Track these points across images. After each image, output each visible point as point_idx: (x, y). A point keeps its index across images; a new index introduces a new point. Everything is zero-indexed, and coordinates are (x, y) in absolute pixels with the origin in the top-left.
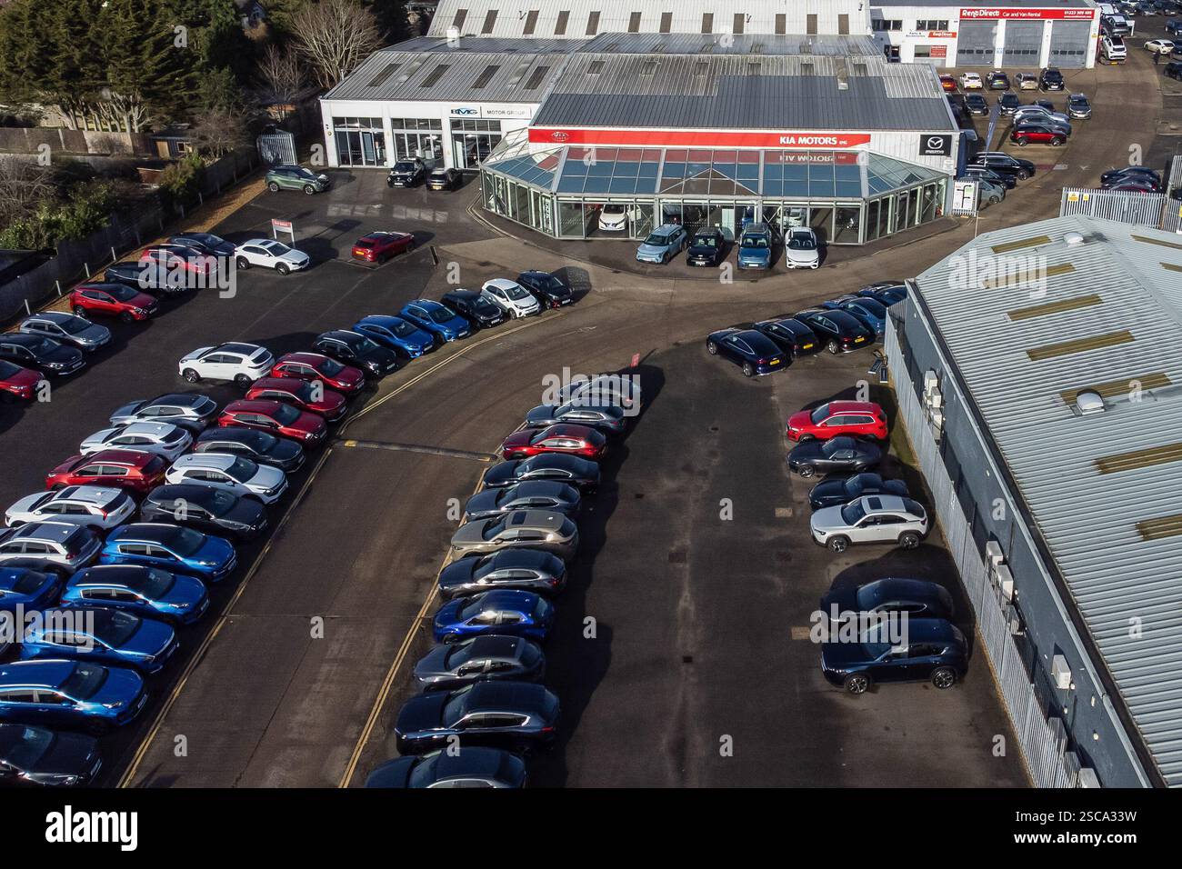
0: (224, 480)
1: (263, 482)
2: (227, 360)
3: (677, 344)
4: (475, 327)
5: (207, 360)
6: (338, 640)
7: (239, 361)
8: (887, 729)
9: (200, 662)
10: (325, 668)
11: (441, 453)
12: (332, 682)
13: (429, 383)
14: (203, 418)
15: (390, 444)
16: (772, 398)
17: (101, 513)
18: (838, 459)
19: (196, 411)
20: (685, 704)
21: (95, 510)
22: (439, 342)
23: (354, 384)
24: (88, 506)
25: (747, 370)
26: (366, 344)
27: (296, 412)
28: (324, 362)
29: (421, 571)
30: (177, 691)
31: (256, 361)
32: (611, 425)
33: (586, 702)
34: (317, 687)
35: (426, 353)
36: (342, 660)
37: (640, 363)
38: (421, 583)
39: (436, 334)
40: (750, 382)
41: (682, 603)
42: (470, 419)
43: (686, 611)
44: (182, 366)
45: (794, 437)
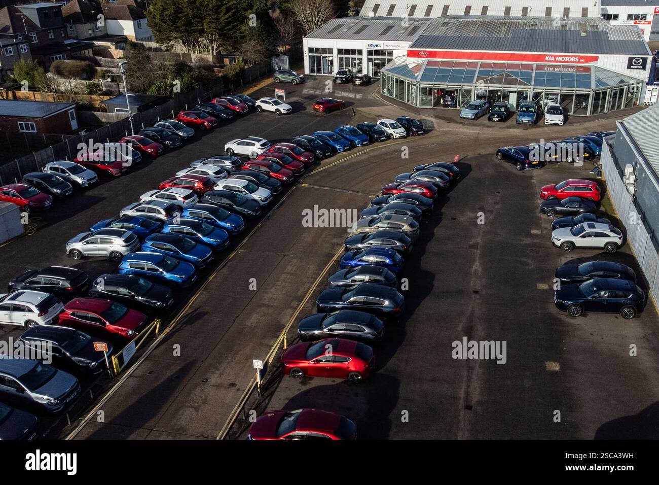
0: (241, 192)
1: (261, 194)
2: (248, 144)
3: (479, 154)
4: (372, 141)
5: (238, 144)
6: (291, 265)
7: (254, 145)
8: (592, 334)
9: (223, 267)
10: (284, 276)
11: (350, 192)
12: (286, 282)
13: (347, 163)
14: (234, 167)
15: (324, 187)
16: (533, 181)
17: (182, 200)
18: (570, 208)
19: (231, 163)
20: (473, 311)
21: (180, 198)
22: (353, 146)
23: (309, 159)
24: (177, 196)
25: (518, 167)
26: (316, 142)
27: (279, 167)
28: (295, 148)
29: (335, 241)
30: (211, 278)
31: (262, 145)
32: (441, 185)
33: (419, 304)
34: (279, 283)
35: (346, 151)
36: (292, 274)
37: (458, 161)
38: (335, 246)
39: (352, 141)
40: (520, 173)
41: (474, 267)
42: (366, 179)
43: (476, 271)
44: (226, 147)
45: (544, 197)
